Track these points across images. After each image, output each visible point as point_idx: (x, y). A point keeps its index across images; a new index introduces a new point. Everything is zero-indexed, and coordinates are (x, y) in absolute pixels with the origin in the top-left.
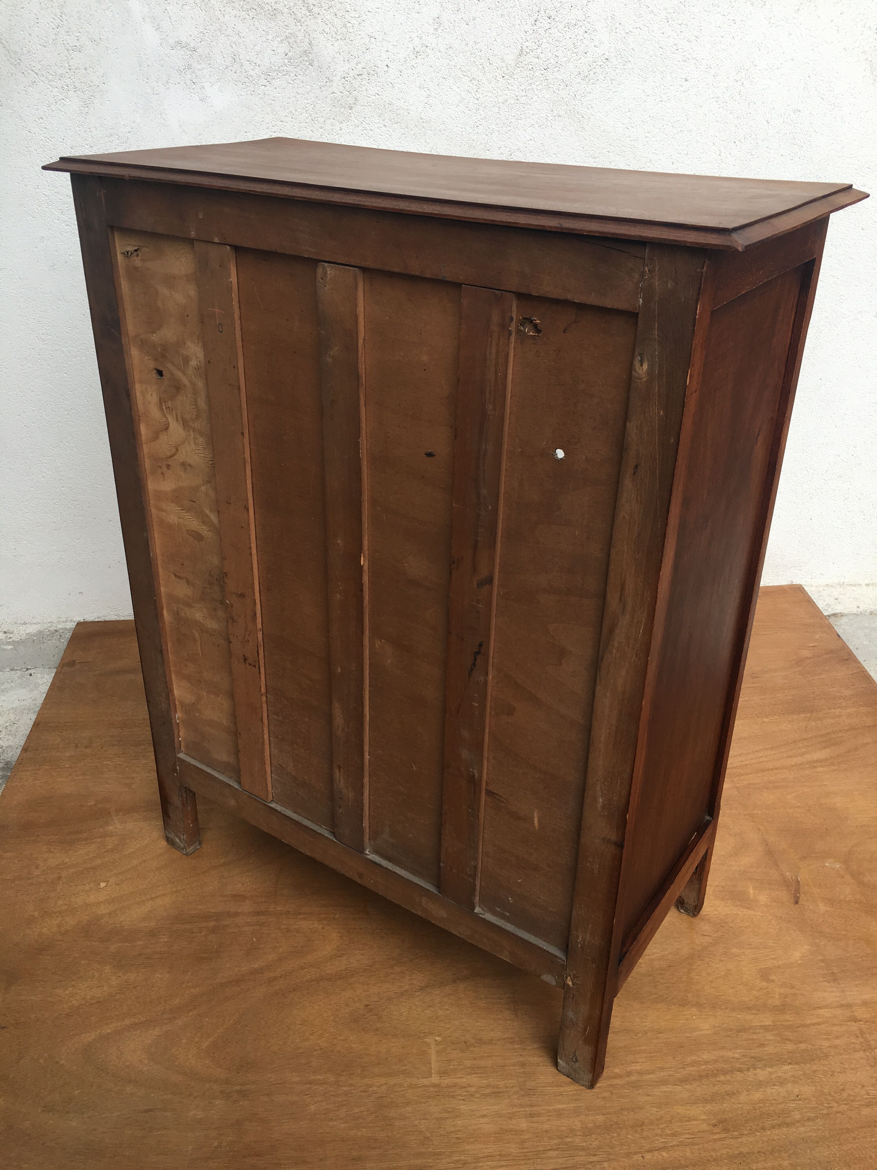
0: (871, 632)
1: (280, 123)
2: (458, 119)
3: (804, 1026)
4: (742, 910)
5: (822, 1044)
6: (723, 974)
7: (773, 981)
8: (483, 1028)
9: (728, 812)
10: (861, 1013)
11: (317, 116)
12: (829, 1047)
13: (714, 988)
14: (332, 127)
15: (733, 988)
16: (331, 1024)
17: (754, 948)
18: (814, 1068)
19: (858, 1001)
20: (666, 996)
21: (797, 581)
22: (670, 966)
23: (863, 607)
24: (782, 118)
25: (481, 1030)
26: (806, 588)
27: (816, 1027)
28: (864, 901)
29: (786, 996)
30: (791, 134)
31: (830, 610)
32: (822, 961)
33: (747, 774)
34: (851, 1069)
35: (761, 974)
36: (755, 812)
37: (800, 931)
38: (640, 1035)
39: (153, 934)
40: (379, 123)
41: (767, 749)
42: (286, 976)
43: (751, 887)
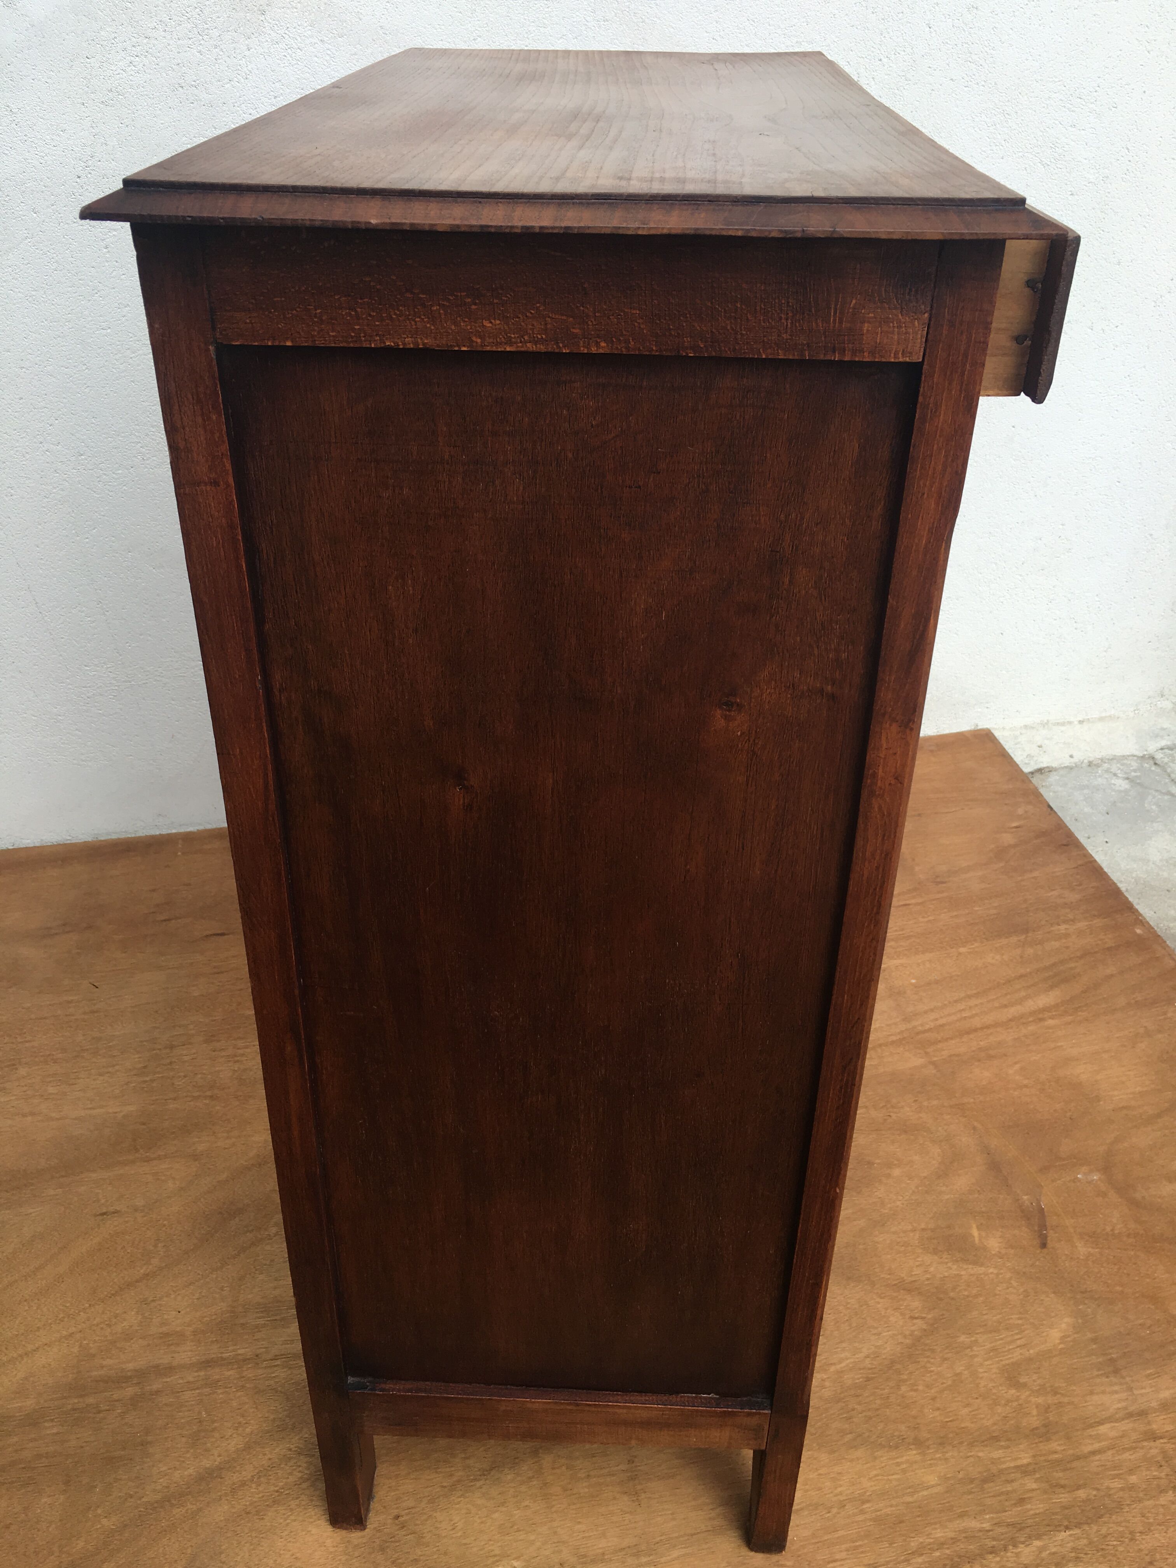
0: (1093, 793)
1: (145, 41)
2: (443, 27)
3: (1078, 1458)
4: (965, 1267)
5: (1112, 1486)
6: (950, 1383)
7: (1024, 1385)
8: (587, 1535)
9: (925, 1104)
10: (1160, 1423)
11: (206, 26)
12: (1122, 1489)
13: (938, 1409)
14: (234, 45)
15: (968, 1405)
16: (340, 1560)
17: (991, 1332)
18: (1104, 1531)
19: (1154, 1404)
20: (867, 1434)
21: (983, 725)
22: (868, 1379)
23: (1079, 756)
24: (950, 20)
25: (585, 1537)
26: (997, 734)
27: (1097, 1457)
28: (1142, 1232)
29: (1047, 1409)
30: (965, 45)
31: (1032, 763)
32: (1094, 1340)
33: (947, 1040)
34: (1159, 1525)
35: (1006, 1375)
36: (965, 1100)
37: (1054, 1293)
38: (835, 1510)
39: (33, 1420)
40: (312, 37)
41: (969, 997)
42: (259, 1477)
43: (974, 1226)
